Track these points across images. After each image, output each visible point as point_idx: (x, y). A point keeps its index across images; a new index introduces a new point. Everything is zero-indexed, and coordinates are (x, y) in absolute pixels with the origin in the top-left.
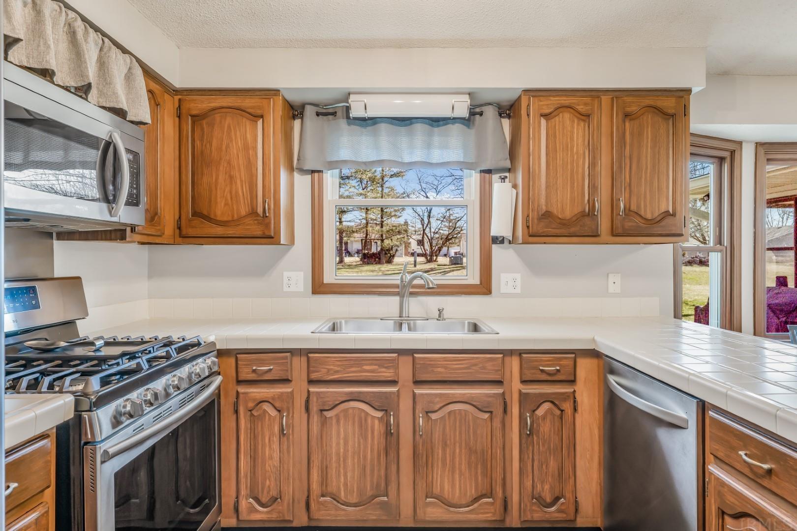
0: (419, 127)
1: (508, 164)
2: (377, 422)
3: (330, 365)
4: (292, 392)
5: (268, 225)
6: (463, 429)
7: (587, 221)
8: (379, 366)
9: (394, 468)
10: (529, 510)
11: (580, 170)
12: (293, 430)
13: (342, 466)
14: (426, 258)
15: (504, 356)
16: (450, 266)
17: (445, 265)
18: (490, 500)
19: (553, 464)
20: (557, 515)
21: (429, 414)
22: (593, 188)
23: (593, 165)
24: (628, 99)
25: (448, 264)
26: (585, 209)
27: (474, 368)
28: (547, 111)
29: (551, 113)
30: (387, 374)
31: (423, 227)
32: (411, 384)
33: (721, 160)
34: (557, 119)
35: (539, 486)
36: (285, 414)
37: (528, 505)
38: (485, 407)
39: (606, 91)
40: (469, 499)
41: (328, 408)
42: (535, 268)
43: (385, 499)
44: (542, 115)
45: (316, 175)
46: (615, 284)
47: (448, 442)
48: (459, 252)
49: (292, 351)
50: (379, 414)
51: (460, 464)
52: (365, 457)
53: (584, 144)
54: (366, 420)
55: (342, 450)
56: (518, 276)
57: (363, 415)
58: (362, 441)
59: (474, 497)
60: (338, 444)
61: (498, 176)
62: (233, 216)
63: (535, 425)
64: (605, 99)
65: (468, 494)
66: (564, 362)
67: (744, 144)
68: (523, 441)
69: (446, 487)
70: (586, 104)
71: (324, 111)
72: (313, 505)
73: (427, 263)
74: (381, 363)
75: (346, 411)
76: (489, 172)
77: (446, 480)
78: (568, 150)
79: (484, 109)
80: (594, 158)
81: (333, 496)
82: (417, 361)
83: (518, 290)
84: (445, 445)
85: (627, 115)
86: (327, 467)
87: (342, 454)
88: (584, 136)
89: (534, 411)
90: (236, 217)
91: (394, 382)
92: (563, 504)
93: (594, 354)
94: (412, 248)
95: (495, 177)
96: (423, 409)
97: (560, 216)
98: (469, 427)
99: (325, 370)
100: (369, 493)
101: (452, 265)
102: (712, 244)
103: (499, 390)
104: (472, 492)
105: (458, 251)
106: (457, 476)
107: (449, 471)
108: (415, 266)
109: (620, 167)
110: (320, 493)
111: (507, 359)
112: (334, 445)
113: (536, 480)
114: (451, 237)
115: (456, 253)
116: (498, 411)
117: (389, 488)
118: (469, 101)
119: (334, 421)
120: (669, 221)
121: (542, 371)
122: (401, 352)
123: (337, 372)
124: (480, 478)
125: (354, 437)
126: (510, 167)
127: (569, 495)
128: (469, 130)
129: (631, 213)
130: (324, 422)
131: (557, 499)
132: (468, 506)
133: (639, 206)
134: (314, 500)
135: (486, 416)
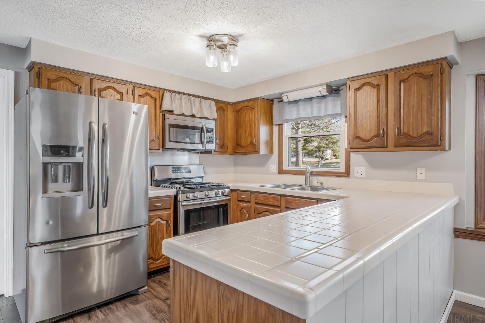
0: (314, 101)
4: (251, 206)
5: (255, 147)
7: (378, 140)
8: (274, 200)
15: (317, 201)
22: (382, 123)
24: (403, 72)
26: (377, 133)
29: (359, 88)
30: (276, 203)
32: (285, 208)
36: (248, 213)
39: (391, 70)
41: (259, 213)
42: (373, 165)
44: (355, 89)
45: (280, 125)
46: (421, 174)
49: (251, 192)
56: (363, 168)
62: (246, 145)
64: (390, 74)
74: (276, 199)
80: (382, 107)
83: (363, 176)
85: (402, 81)
88: (377, 96)
90: (247, 145)
97: (364, 138)
99: (259, 199)
109: (397, 110)
118: (326, 88)
120: (428, 137)
123: (262, 200)
129: (405, 134)
133: (409, 130)
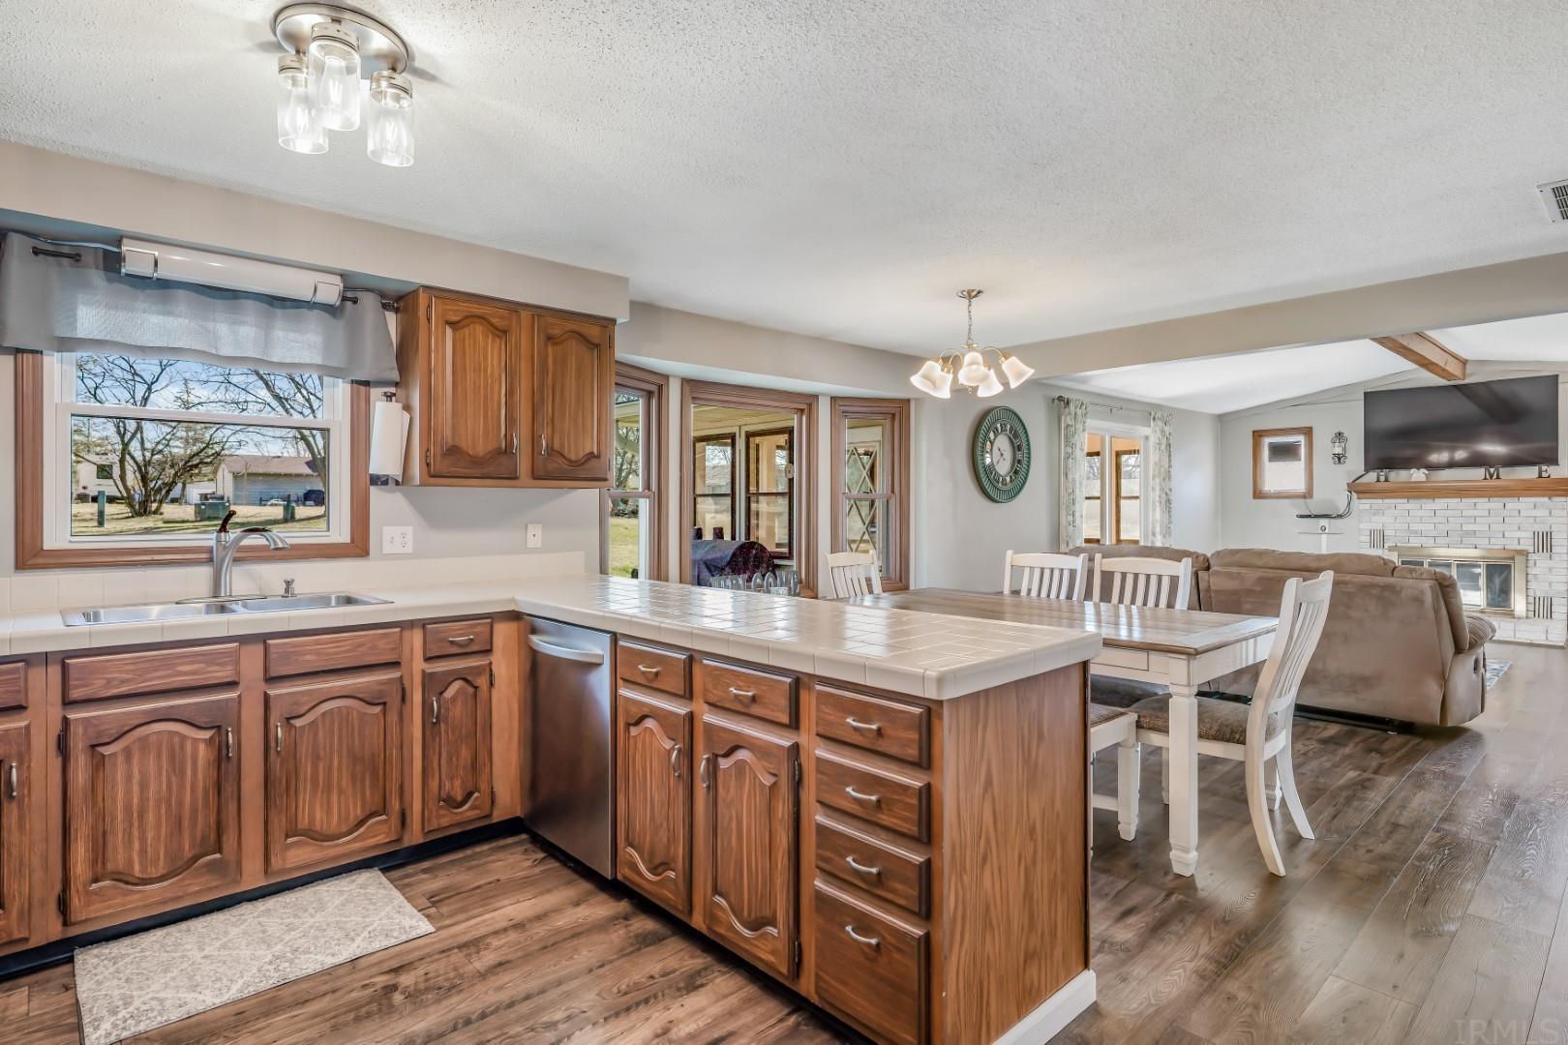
1: (395, 376)
2: (202, 747)
3: (111, 673)
4: (28, 728)
6: (344, 733)
7: (504, 459)
8: (206, 663)
9: (232, 808)
10: (436, 817)
11: (496, 398)
12: (29, 790)
13: (136, 824)
14: (131, 505)
15: (401, 631)
16: (197, 524)
17: (183, 522)
18: (384, 817)
19: (465, 753)
20: (470, 814)
21: (292, 721)
22: (511, 420)
23: (510, 393)
24: (552, 320)
25: (193, 518)
26: (501, 445)
27: (360, 649)
28: (455, 318)
29: (458, 322)
30: (223, 674)
31: (123, 441)
32: (262, 683)
33: (650, 394)
34: (466, 330)
35: (448, 785)
36: (14, 764)
37: (434, 809)
38: (378, 698)
39: (527, 306)
40: (352, 821)
41: (107, 741)
42: (433, 519)
43: (218, 856)
44: (448, 323)
46: (535, 536)
47: (322, 753)
48: (214, 493)
49: (27, 660)
50: (207, 735)
51: (340, 778)
52: (180, 804)
53: (500, 366)
54: (182, 747)
55: (135, 801)
56: (409, 530)
57: (177, 740)
58: (174, 779)
59: (360, 819)
60: (128, 792)
61: (381, 390)
63: (443, 711)
64: (525, 315)
65: (352, 816)
66: (479, 629)
67: (671, 379)
68: (428, 733)
69: (318, 816)
70: (502, 317)
71: (50, 248)
72: (76, 902)
73: (132, 517)
74: (211, 659)
75: (144, 740)
76: (367, 384)
77: (318, 807)
78: (480, 371)
79: (360, 295)
80: (512, 385)
81: (116, 877)
82: (272, 650)
83: (409, 549)
84: (316, 758)
85: (549, 338)
86: (104, 834)
87: (135, 807)
88: (500, 355)
89: (441, 693)
91: (232, 685)
92: (477, 798)
93: (515, 616)
94: (82, 484)
95: (376, 393)
96: (282, 715)
97: (471, 453)
98: (353, 728)
99: (105, 681)
100: (188, 853)
101: (201, 521)
102: (640, 490)
103: (394, 674)
104: (357, 812)
105: (210, 491)
106: (335, 798)
107: (322, 792)
108: (101, 523)
109: (542, 398)
110: (89, 875)
111: (407, 634)
112: (120, 796)
113: (444, 777)
114: (198, 461)
115: (205, 497)
116: (394, 702)
117: (225, 838)
118: (342, 285)
119: (120, 759)
120: (594, 463)
121: (452, 642)
122: (244, 640)
123: (124, 682)
124: (368, 793)
125: (160, 775)
126: (398, 380)
127: (484, 786)
128: (333, 320)
129: (554, 453)
130: (98, 763)
131: (469, 795)
132: (350, 834)
133: (562, 445)
134: (78, 891)
135: (378, 709)
